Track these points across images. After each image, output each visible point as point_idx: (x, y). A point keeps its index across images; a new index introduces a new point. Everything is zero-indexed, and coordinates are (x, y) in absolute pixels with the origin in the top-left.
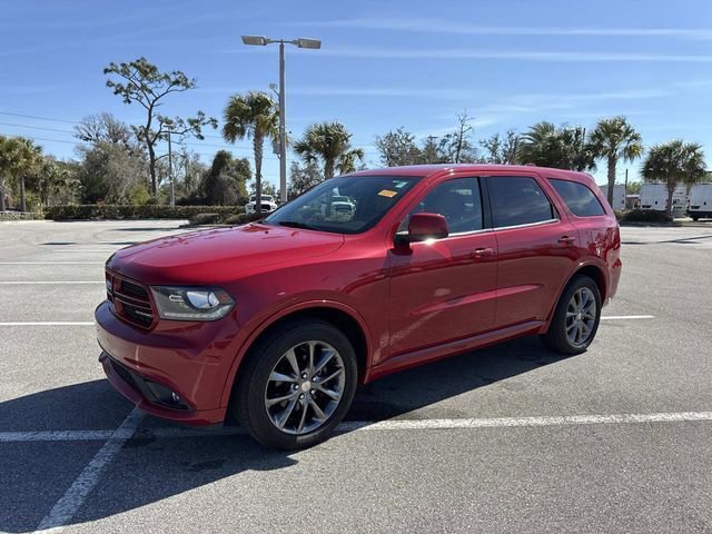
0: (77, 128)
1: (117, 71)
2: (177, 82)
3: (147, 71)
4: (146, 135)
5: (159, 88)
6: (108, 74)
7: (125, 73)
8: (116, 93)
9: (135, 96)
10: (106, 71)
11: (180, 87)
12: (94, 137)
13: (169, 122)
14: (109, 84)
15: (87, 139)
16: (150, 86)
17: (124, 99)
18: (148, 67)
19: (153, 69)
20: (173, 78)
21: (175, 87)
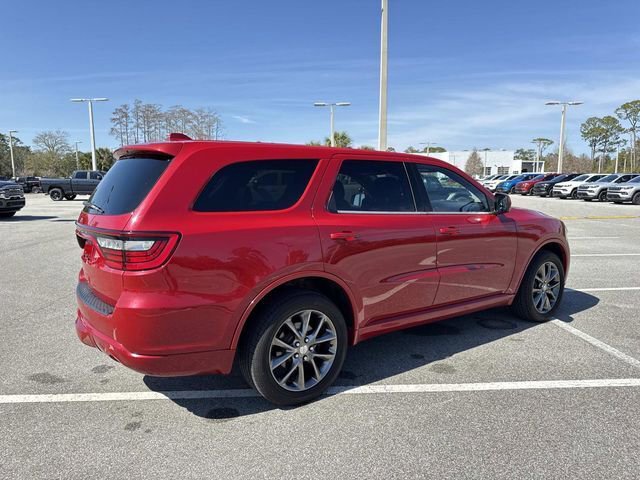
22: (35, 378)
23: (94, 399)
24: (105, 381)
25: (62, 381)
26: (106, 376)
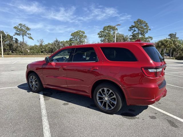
22: (176, 126)
23: (163, 111)
24: (156, 113)
25: (167, 120)
26: (154, 115)
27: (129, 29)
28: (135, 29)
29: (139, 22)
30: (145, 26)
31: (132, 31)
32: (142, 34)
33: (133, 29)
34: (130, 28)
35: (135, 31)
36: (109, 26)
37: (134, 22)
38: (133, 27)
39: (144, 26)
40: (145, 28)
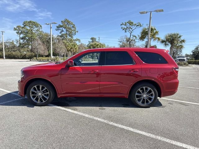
0: (119, 39)
1: (124, 25)
2: (138, 26)
3: (131, 23)
4: (129, 40)
5: (133, 27)
6: (122, 26)
7: (125, 25)
8: (123, 30)
9: (127, 30)
10: (121, 25)
11: (139, 27)
12: (122, 41)
13: (135, 37)
14: (122, 28)
15: (121, 42)
16: (131, 27)
17: (125, 31)
18: (131, 22)
19: (132, 23)
20: (137, 25)
21: (138, 27)
27: (56, 28)
28: (63, 30)
29: (67, 22)
30: (73, 27)
31: (60, 31)
32: (70, 36)
33: (61, 28)
34: (58, 27)
35: (63, 31)
36: (30, 22)
37: (62, 21)
38: (61, 26)
39: (71, 27)
40: (73, 29)
